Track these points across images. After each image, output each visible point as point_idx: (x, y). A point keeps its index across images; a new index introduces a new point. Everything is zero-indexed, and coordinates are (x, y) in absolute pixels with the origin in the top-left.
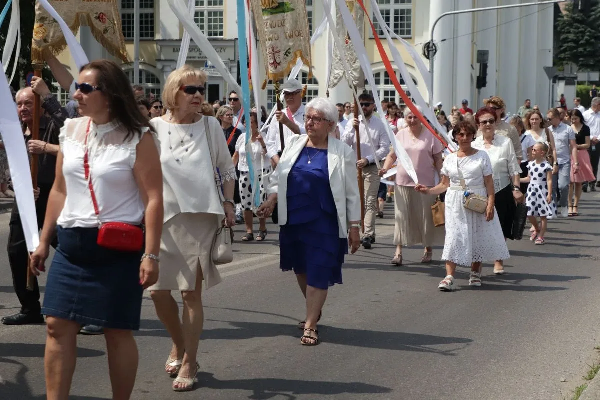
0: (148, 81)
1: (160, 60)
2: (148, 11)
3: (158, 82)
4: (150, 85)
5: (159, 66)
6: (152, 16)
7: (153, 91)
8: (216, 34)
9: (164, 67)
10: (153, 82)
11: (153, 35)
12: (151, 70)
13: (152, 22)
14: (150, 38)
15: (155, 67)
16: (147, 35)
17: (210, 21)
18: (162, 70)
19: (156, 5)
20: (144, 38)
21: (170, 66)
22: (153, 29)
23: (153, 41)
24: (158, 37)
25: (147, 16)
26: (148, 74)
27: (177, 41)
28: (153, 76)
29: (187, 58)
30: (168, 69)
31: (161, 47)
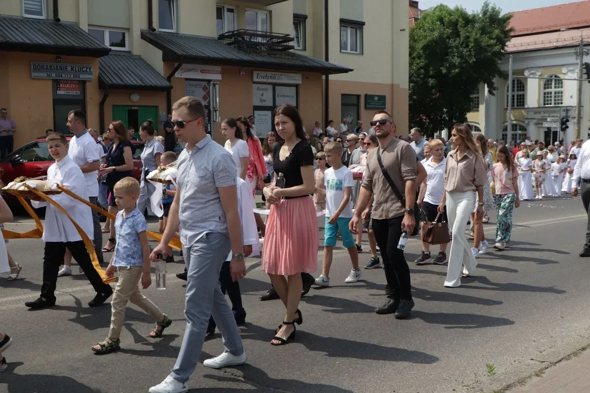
0: (520, 130)
1: (527, 119)
2: (521, 93)
3: (526, 130)
4: (521, 132)
5: (526, 122)
6: (523, 95)
7: (523, 135)
8: (559, 104)
9: (529, 122)
10: (523, 130)
11: (523, 105)
12: (521, 124)
13: (523, 99)
15: (524, 122)
16: (520, 106)
17: (555, 97)
18: (528, 124)
19: (525, 90)
20: (519, 107)
22: (523, 102)
23: (523, 108)
24: (526, 106)
25: (520, 95)
26: (520, 126)
27: (537, 108)
28: (523, 127)
29: (542, 117)
30: (531, 123)
31: (528, 111)
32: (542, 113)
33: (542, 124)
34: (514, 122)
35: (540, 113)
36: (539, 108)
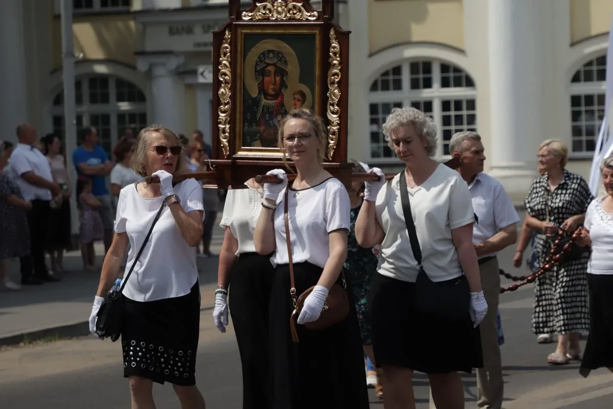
0: (120, 99)
1: (142, 53)
4: (124, 106)
5: (142, 65)
7: (131, 117)
9: (151, 67)
10: (130, 99)
12: (125, 74)
14: (121, 8)
15: (134, 68)
16: (115, 2)
18: (149, 75)
20: (110, 9)
21: (164, 64)
23: (128, 13)
24: (137, 6)
26: (120, 83)
27: (176, 10)
28: (131, 85)
29: (198, 45)
30: (159, 71)
31: (144, 25)
32: (198, 30)
33: (194, 73)
34: (101, 69)
35: (190, 31)
36: (184, 9)
